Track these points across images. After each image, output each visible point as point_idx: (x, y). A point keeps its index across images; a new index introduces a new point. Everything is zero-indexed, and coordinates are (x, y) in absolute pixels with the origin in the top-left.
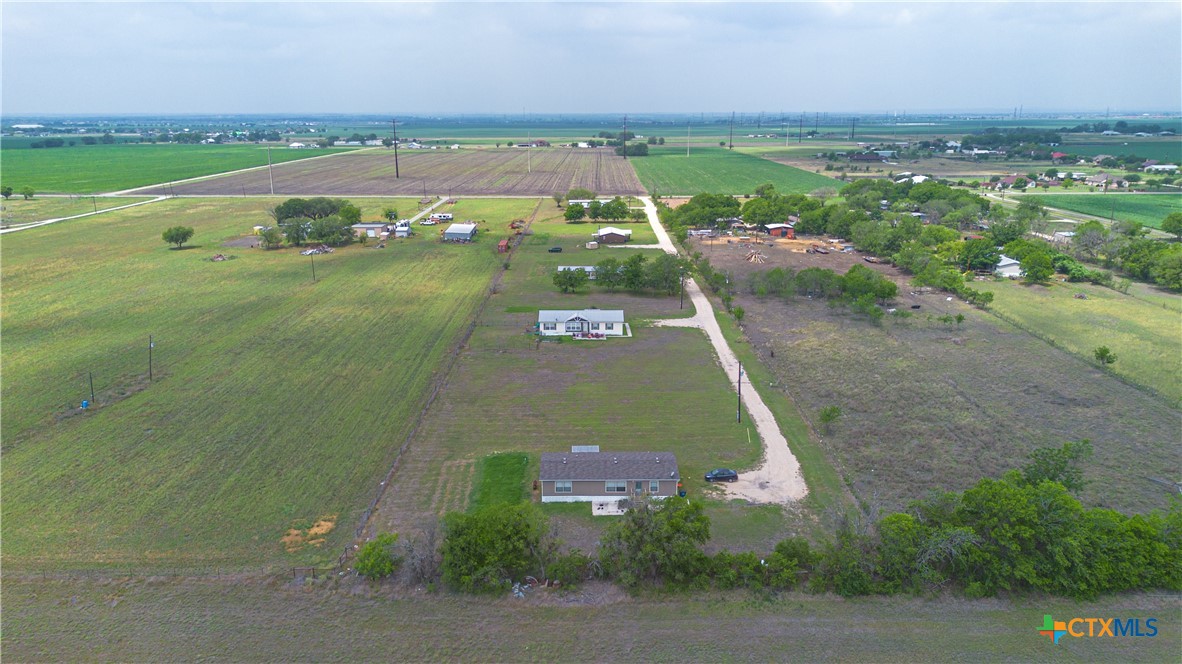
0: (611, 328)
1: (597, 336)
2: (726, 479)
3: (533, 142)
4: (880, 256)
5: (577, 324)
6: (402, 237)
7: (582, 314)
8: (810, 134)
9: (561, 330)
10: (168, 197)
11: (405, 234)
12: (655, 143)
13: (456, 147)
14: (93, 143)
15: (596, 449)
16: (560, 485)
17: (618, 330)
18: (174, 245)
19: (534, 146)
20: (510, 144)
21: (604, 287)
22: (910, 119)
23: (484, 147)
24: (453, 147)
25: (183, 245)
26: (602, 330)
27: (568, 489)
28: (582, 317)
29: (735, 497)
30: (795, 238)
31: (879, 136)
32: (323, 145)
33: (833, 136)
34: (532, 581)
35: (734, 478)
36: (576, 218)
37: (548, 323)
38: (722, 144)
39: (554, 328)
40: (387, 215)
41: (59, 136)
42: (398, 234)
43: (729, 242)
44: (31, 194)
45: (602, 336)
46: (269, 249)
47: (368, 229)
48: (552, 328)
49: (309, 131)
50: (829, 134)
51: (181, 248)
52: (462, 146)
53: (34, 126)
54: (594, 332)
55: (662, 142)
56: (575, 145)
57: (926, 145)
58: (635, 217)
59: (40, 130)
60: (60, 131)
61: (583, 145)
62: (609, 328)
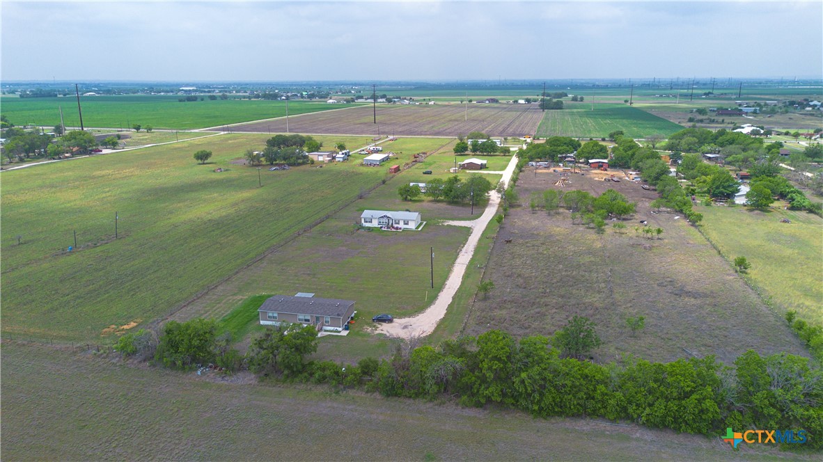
0: (407, 224)
1: (397, 228)
2: (384, 321)
3: (487, 100)
4: (651, 185)
5: (385, 220)
6: (339, 161)
7: (389, 214)
8: (705, 94)
9: (375, 224)
10: (225, 133)
11: (341, 160)
12: (577, 100)
13: (432, 103)
14: (214, 99)
15: (311, 295)
16: (270, 315)
17: (412, 226)
18: (200, 161)
19: (487, 102)
20: (470, 101)
21: (431, 198)
22: (798, 83)
23: (452, 103)
24: (430, 103)
25: (205, 162)
26: (401, 225)
27: (276, 318)
28: (388, 215)
29: (382, 332)
30: (606, 170)
31: (762, 97)
32: (348, 101)
33: (724, 96)
34: (211, 367)
35: (390, 321)
36: (463, 152)
37: (367, 218)
38: (626, 101)
39: (371, 222)
40: (339, 147)
41: (202, 94)
42: (337, 159)
43: (554, 171)
44: (150, 129)
45: (400, 229)
46: (253, 166)
47: (319, 155)
48: (369, 222)
49: (350, 92)
50: (722, 94)
51: (204, 164)
52: (437, 103)
53: (191, 88)
54: (395, 226)
55: (582, 99)
56: (516, 102)
57: (792, 103)
58: (502, 152)
59: (194, 91)
60: (205, 92)
61: (521, 101)
62: (406, 224)
